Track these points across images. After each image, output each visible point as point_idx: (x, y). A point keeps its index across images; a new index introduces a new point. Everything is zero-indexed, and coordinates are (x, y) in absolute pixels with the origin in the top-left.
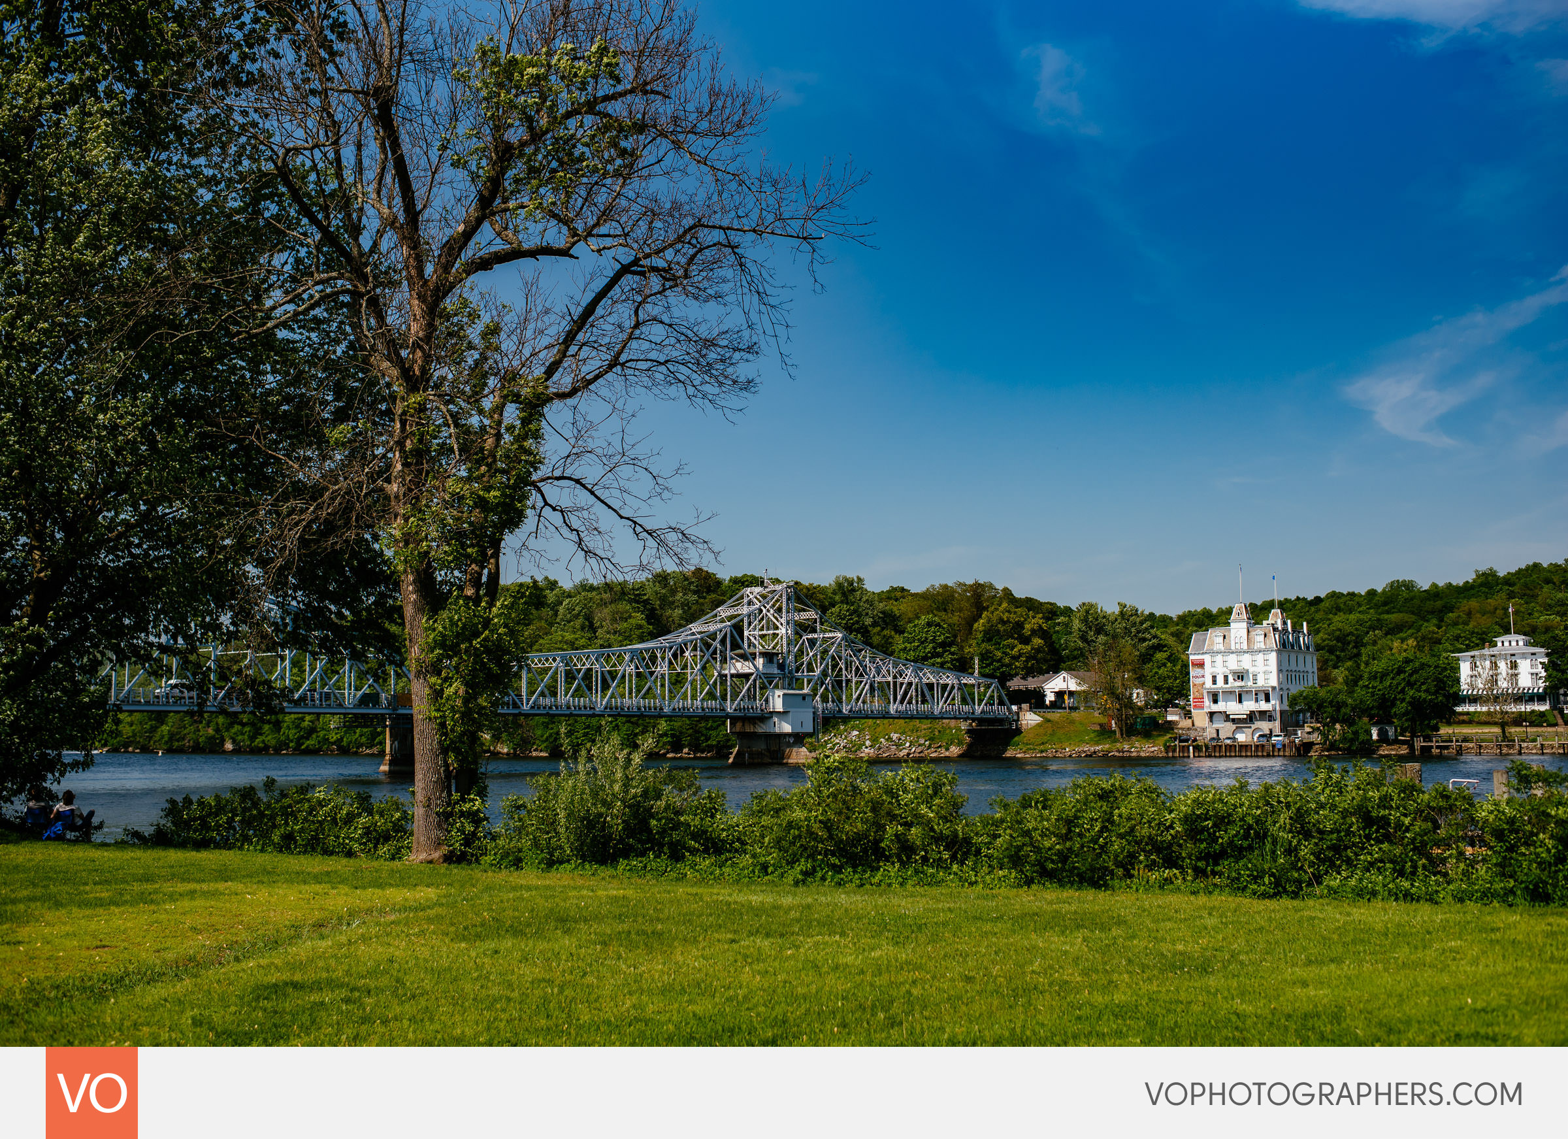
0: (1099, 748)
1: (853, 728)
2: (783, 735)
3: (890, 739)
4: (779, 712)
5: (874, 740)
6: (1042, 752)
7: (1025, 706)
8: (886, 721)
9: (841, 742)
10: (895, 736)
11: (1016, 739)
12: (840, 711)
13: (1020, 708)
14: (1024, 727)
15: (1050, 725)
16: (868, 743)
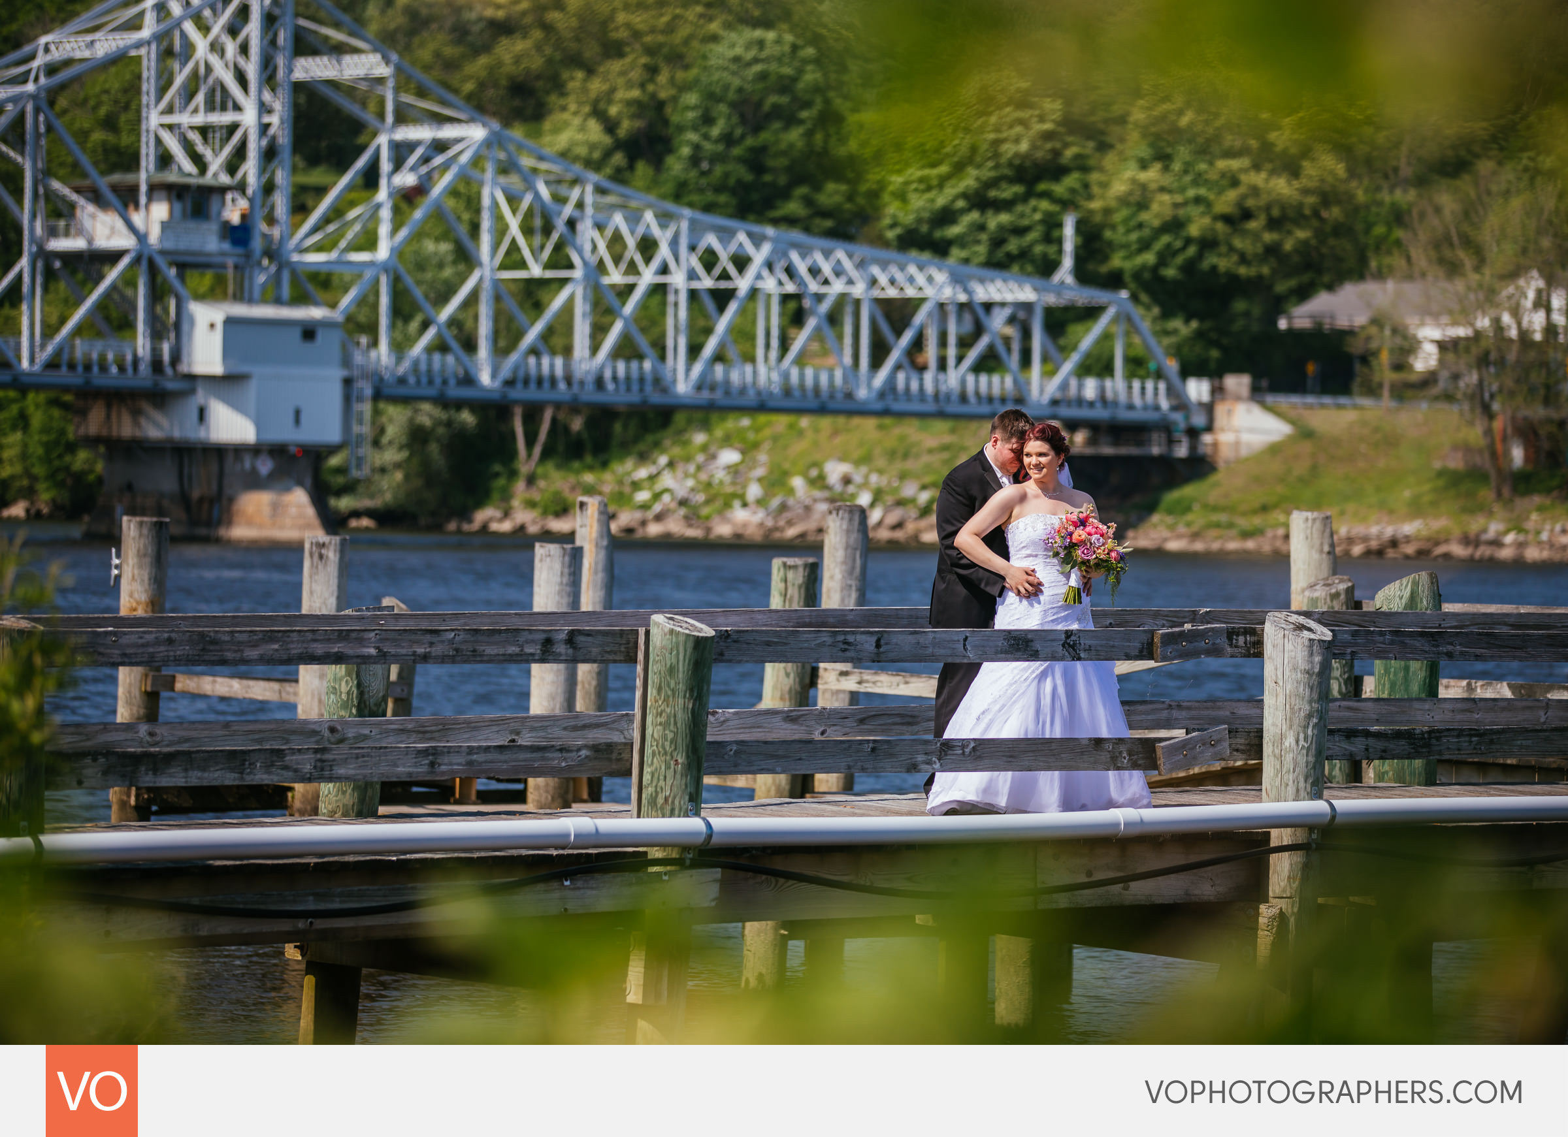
0: (1409, 528)
1: (727, 441)
2: (221, 453)
3: (819, 481)
4: (210, 379)
5: (776, 481)
6: (1246, 535)
7: (1238, 383)
8: (826, 422)
9: (676, 484)
10: (835, 471)
11: (1188, 491)
12: (469, 380)
13: (1218, 391)
14: (1225, 453)
15: (1307, 447)
16: (754, 491)
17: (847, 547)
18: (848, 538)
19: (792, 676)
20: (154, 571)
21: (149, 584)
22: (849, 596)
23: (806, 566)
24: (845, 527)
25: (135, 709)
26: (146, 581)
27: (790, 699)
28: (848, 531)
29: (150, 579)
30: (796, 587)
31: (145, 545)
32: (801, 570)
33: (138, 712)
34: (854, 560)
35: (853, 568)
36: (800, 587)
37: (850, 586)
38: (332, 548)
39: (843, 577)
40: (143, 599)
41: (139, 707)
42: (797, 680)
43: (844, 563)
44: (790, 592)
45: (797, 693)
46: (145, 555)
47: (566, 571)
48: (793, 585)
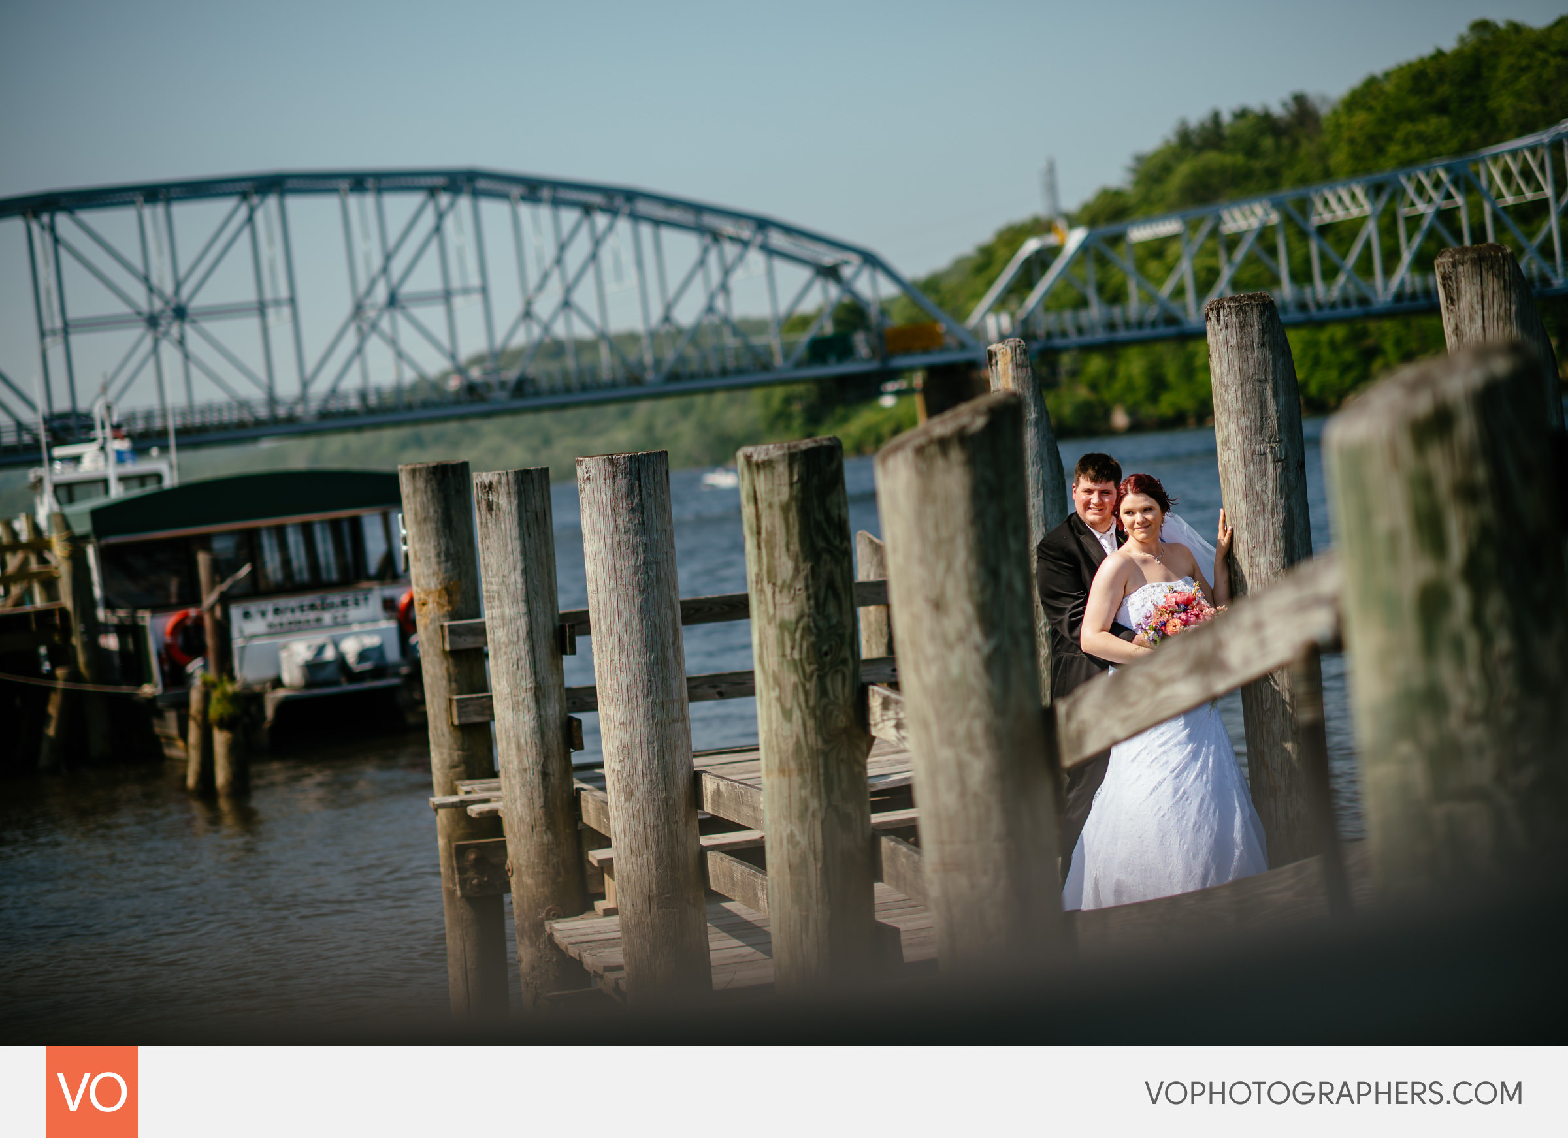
17: (1244, 379)
18: (1243, 360)
19: (797, 714)
20: (443, 542)
21: (439, 563)
22: (1264, 474)
23: (792, 458)
24: (1234, 342)
25: (445, 751)
26: (434, 560)
27: (801, 770)
28: (1241, 348)
29: (438, 555)
30: (777, 511)
31: (423, 504)
32: (782, 469)
33: (450, 755)
34: (1263, 402)
35: (1263, 419)
36: (785, 509)
37: (1263, 454)
38: (503, 490)
39: (1244, 438)
40: (432, 585)
41: (450, 748)
42: (811, 723)
43: (1243, 411)
44: (765, 523)
45: (814, 753)
46: (425, 520)
47: (623, 504)
48: (770, 506)
